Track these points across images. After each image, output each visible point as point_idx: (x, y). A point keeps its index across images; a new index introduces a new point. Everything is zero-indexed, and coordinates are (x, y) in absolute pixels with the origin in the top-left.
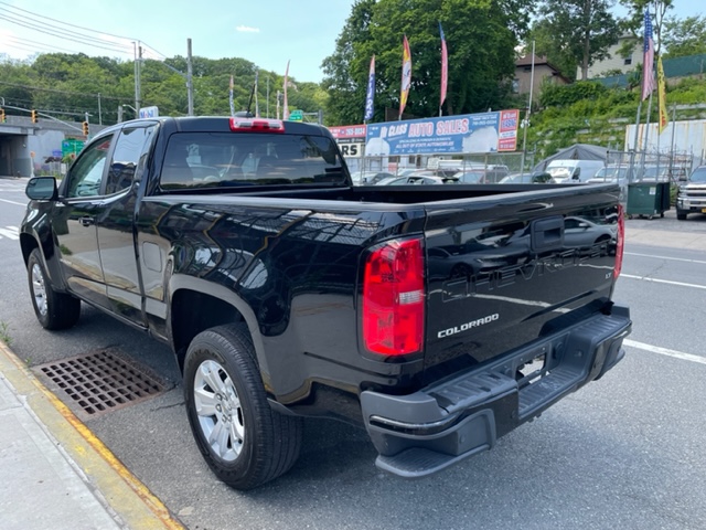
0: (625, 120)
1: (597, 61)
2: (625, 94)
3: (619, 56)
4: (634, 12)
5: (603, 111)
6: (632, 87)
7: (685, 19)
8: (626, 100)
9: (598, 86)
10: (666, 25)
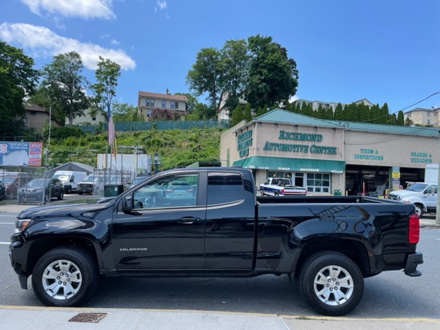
0: (96, 150)
1: (78, 116)
2: (95, 137)
3: (89, 116)
4: (97, 94)
5: (83, 144)
6: (98, 134)
7: (122, 104)
8: (95, 139)
9: (79, 130)
10: (114, 105)
